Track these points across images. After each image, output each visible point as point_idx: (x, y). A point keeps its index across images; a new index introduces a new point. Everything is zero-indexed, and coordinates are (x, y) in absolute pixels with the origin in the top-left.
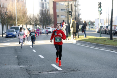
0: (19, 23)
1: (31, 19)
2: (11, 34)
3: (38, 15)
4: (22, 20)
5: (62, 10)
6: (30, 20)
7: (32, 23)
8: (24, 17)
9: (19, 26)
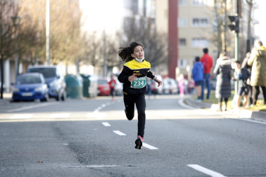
0: (56, 56)
1: (94, 44)
2: (31, 90)
3: (118, 34)
4: (66, 48)
5: (195, 20)
6: (92, 48)
7: (97, 57)
8: (72, 38)
9: (55, 64)
